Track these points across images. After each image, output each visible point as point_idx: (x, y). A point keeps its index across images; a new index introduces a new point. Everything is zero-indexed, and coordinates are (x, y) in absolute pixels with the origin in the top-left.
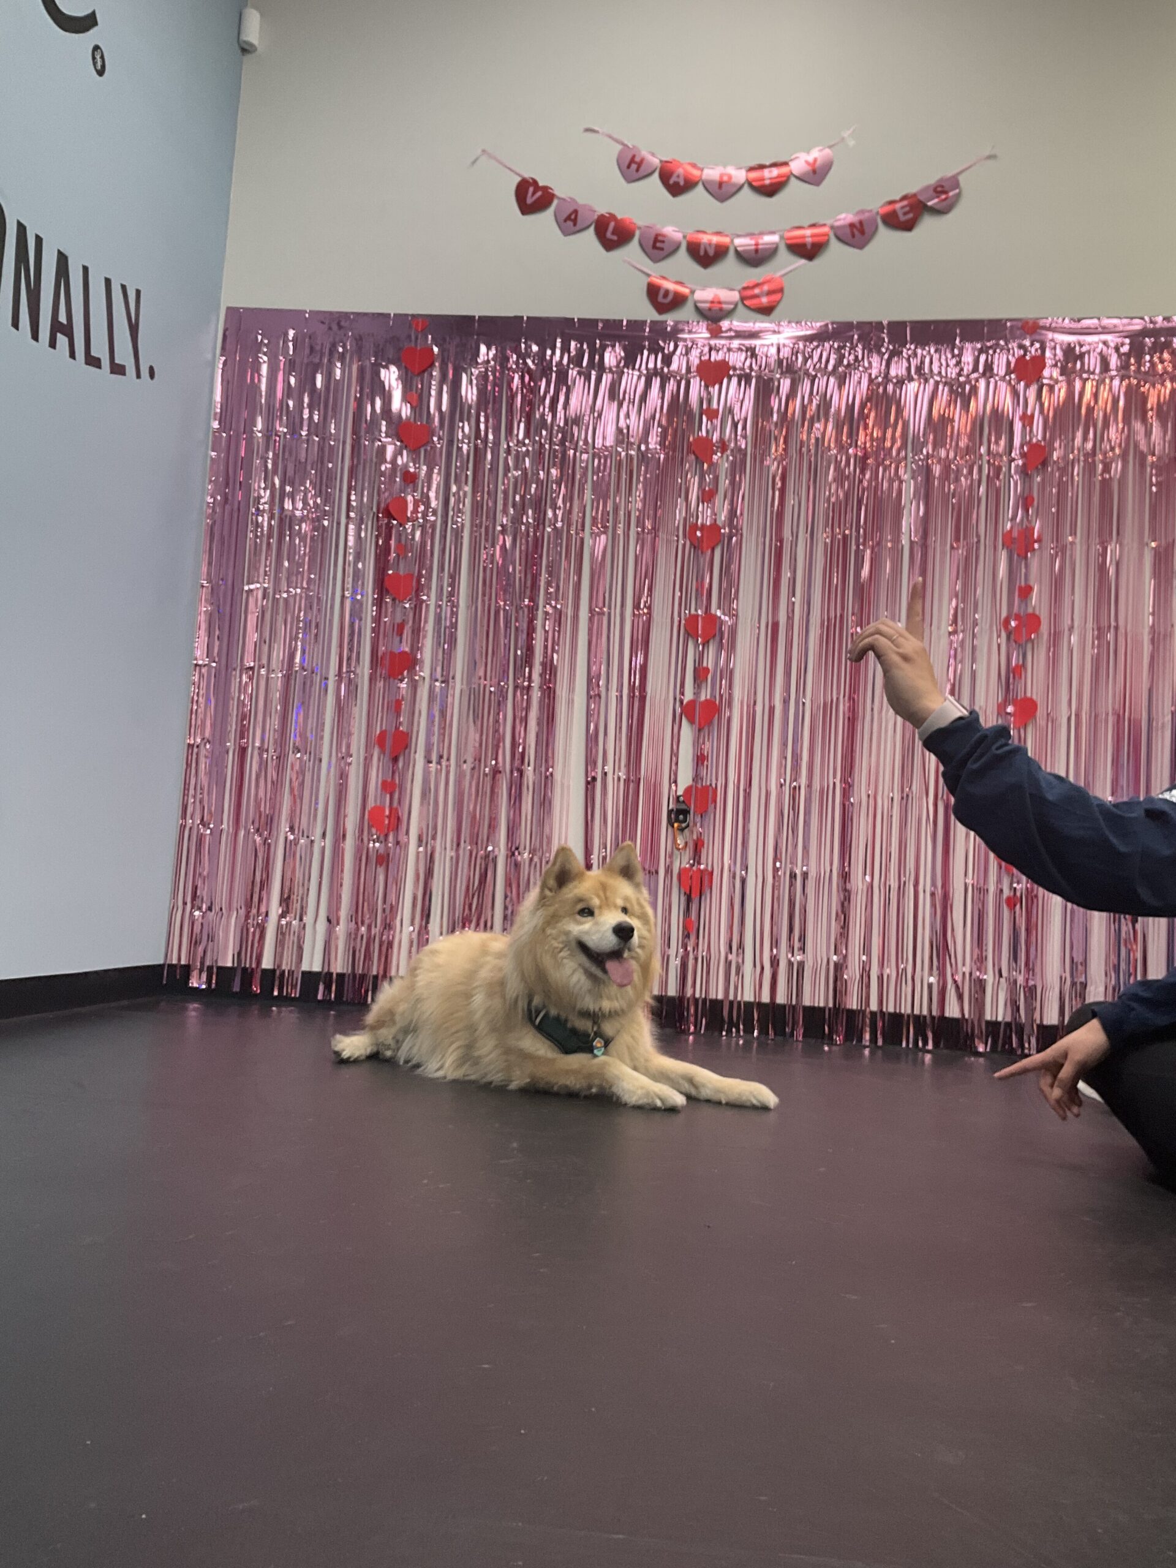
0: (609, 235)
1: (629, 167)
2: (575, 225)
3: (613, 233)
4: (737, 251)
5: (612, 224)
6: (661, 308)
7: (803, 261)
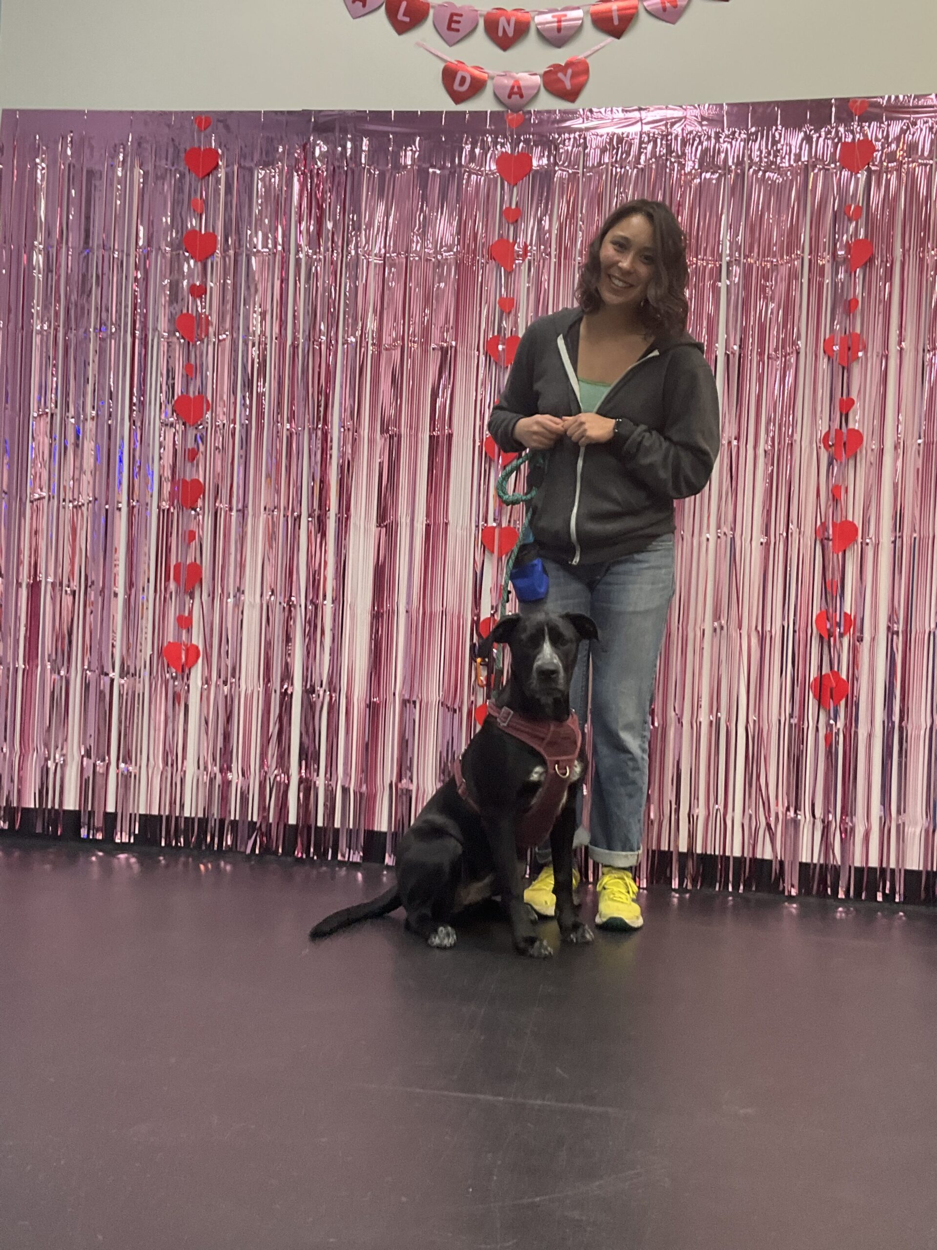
0: (400, 16)
2: (364, 6)
3: (405, 15)
4: (538, 31)
5: (404, 4)
6: (458, 98)
7: (610, 39)
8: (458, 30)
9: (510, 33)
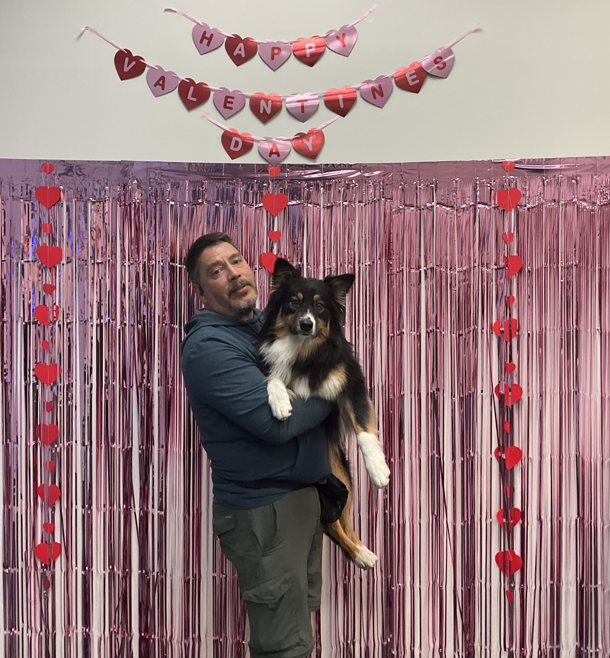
0: (189, 97)
1: (201, 42)
2: (163, 89)
3: (192, 96)
4: (287, 110)
5: (192, 88)
6: (233, 155)
7: (338, 117)
8: (231, 108)
9: (269, 112)
